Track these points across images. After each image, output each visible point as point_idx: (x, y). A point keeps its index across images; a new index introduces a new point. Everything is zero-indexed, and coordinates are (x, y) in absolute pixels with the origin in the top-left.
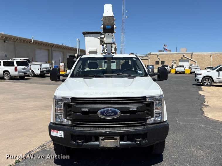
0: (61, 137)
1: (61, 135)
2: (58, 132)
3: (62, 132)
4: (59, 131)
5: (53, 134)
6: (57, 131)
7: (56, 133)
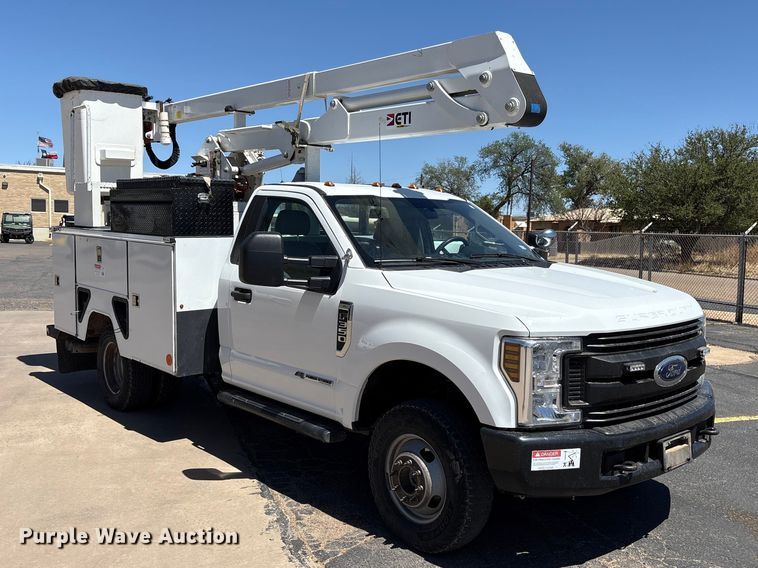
0: (571, 467)
1: (572, 463)
2: (560, 455)
3: (575, 450)
4: (562, 451)
5: (538, 464)
6: (556, 452)
7: (552, 460)
